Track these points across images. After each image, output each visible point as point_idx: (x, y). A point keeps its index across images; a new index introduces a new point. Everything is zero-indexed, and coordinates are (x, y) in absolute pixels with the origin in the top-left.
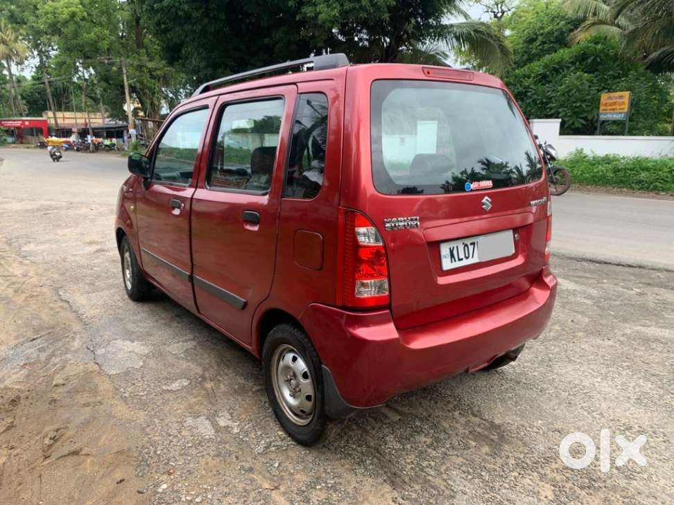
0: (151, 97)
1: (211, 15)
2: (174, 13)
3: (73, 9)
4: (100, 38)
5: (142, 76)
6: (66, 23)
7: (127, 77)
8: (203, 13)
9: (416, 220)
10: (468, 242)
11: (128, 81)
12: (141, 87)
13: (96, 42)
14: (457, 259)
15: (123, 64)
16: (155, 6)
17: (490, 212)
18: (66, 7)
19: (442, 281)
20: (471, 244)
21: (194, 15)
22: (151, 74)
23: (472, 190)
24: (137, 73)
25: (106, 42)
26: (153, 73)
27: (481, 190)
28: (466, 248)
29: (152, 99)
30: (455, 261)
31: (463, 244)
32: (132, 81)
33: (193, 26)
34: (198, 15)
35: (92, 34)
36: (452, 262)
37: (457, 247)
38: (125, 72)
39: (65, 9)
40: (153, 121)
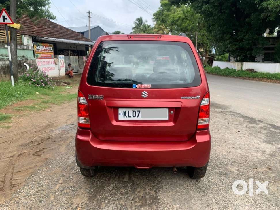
0: (206, 47)
1: (222, 11)
2: (206, 13)
3: (180, 15)
4: (189, 25)
5: (203, 39)
6: (177, 21)
7: (197, 39)
8: (218, 11)
9: (102, 96)
10: (136, 110)
11: (197, 40)
12: (202, 43)
13: (187, 27)
14: (127, 116)
15: (196, 34)
16: (199, 11)
17: (146, 98)
18: (178, 15)
19: (114, 123)
20: (137, 111)
21: (214, 12)
22: (207, 38)
23: (136, 88)
24: (201, 38)
25: (191, 26)
26: (208, 37)
27: (143, 88)
28: (134, 112)
29: (206, 48)
30: (126, 117)
31: (133, 110)
32: (199, 41)
33: (214, 17)
34: (216, 12)
35: (186, 24)
36: (124, 117)
37: (129, 111)
38: (196, 37)
39: (177, 16)
40: (205, 57)
